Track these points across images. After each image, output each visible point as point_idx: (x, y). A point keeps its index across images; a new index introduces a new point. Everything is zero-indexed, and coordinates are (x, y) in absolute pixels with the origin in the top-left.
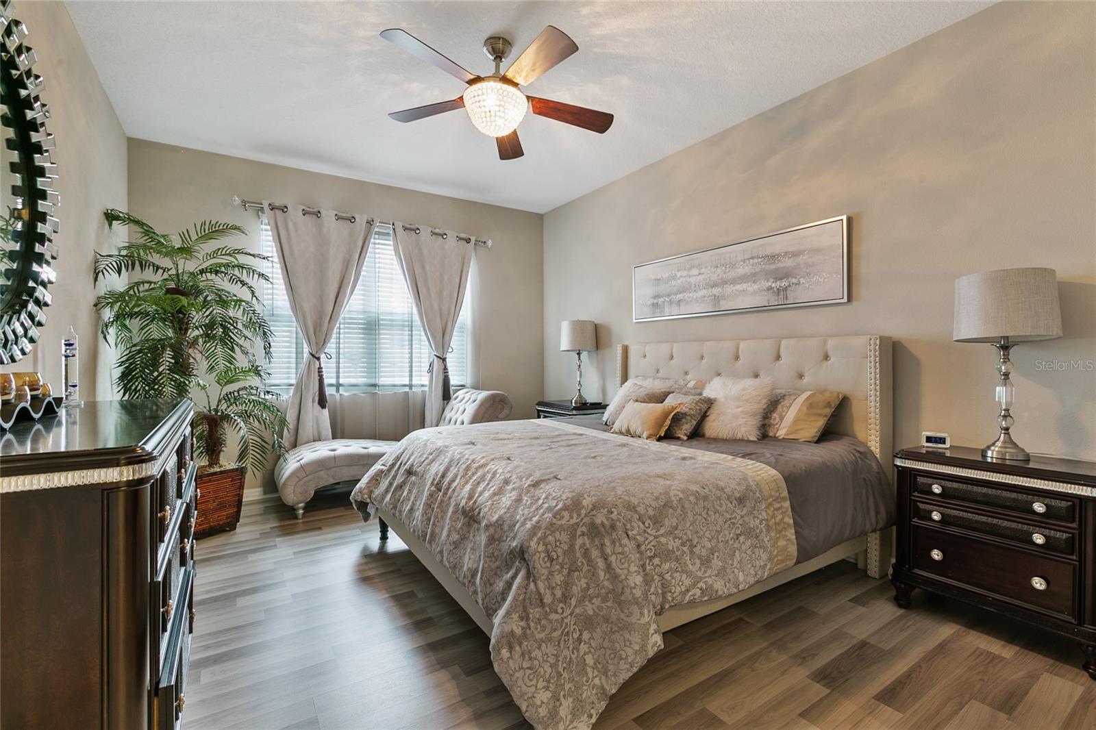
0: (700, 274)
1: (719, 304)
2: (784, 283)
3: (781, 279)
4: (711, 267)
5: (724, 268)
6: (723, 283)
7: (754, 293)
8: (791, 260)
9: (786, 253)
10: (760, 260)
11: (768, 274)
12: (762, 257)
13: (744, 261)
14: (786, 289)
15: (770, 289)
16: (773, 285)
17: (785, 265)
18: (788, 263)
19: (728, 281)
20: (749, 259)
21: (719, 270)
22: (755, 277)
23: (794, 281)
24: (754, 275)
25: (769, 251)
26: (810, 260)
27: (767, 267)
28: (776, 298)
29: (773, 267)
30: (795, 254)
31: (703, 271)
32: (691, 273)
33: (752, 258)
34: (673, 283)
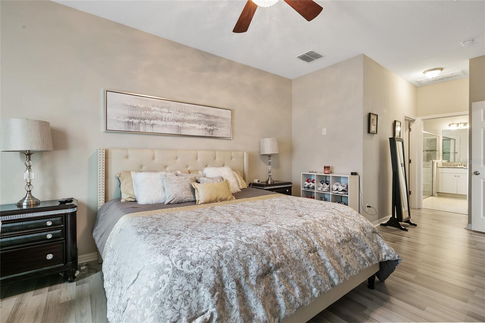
0: (168, 112)
1: (181, 131)
2: (212, 128)
3: (211, 126)
4: (176, 111)
5: (184, 113)
6: (183, 121)
7: (199, 129)
8: (215, 119)
9: (213, 116)
10: (202, 115)
11: (206, 123)
12: (203, 114)
13: (195, 113)
14: (213, 130)
15: (206, 129)
16: (208, 128)
17: (212, 120)
18: (213, 120)
19: (186, 120)
20: (197, 113)
21: (181, 114)
22: (200, 122)
23: (216, 128)
24: (200, 121)
25: (206, 113)
26: (221, 121)
27: (205, 119)
28: (209, 133)
29: (208, 120)
30: (216, 117)
31: (170, 111)
32: (162, 110)
33: (199, 113)
34: (148, 112)
